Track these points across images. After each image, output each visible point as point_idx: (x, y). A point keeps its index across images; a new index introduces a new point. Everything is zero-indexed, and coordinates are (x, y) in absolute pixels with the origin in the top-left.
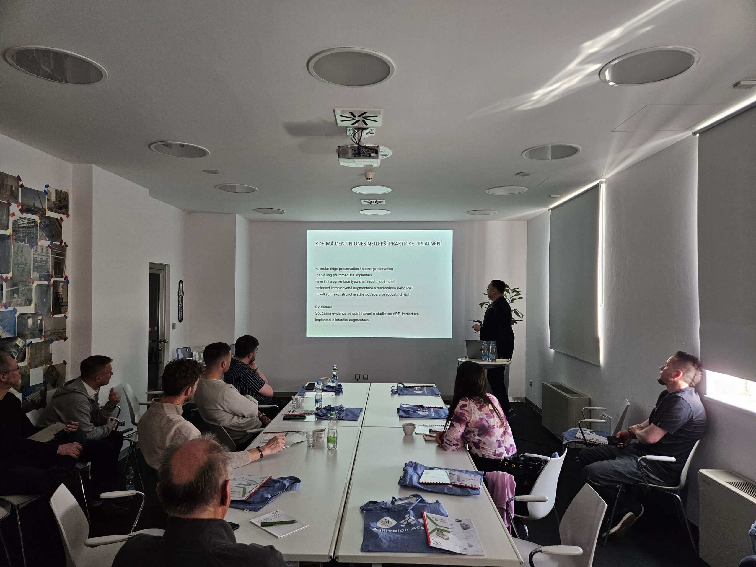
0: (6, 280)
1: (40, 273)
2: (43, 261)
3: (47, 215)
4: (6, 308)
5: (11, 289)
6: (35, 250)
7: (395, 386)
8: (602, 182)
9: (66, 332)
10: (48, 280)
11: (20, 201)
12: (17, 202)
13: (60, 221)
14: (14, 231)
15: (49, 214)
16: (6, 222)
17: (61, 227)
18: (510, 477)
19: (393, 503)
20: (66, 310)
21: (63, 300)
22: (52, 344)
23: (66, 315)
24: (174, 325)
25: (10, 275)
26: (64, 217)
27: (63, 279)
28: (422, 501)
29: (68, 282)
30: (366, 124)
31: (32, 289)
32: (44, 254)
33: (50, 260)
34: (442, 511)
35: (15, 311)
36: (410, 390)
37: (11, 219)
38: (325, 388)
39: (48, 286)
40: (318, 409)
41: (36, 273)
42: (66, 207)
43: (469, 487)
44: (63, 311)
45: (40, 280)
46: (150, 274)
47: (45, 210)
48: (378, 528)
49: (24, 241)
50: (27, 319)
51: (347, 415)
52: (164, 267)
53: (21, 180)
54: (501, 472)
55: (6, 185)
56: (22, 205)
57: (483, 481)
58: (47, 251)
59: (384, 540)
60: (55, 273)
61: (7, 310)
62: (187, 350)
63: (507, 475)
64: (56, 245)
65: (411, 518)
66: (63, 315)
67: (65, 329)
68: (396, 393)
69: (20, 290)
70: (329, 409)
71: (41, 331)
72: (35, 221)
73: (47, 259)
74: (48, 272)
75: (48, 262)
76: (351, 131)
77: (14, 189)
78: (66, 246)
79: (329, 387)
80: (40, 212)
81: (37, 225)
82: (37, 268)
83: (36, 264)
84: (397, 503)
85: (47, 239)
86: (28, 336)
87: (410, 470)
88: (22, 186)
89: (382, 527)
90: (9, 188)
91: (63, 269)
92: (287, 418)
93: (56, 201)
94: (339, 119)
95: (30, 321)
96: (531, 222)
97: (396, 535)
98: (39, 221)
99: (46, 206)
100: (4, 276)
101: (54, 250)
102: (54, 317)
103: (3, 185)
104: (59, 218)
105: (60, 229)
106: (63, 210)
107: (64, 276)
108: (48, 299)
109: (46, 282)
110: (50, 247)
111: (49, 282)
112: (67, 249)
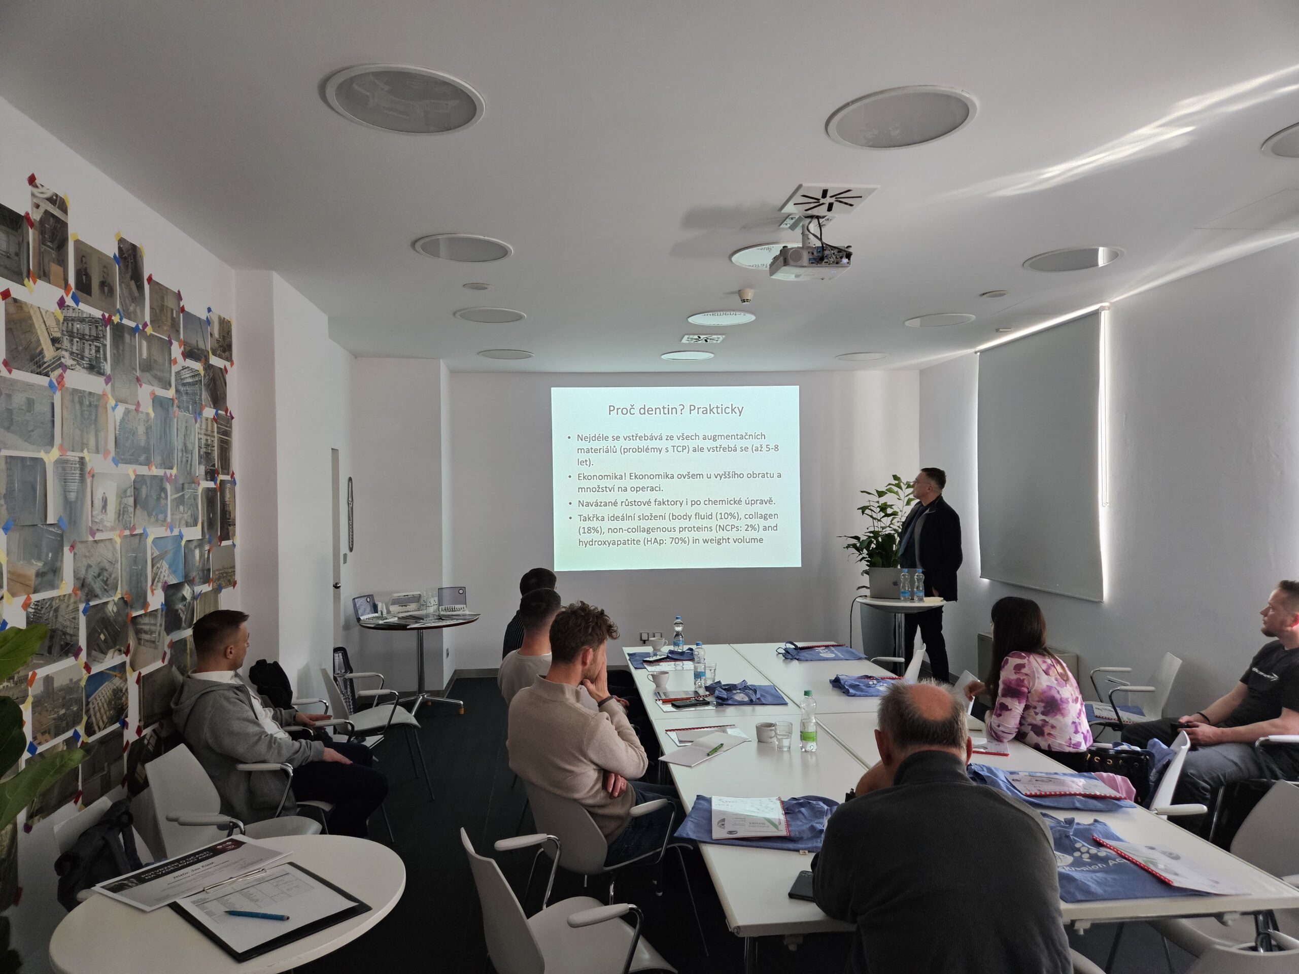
0: (169, 479)
1: (206, 467)
2: (209, 445)
3: (210, 362)
4: (172, 531)
5: (176, 496)
6: (199, 426)
7: (780, 646)
8: (1103, 308)
9: (234, 571)
10: (213, 479)
11: (181, 336)
12: (178, 339)
13: (224, 372)
14: (177, 391)
15: (215, 361)
16: (168, 375)
17: (225, 384)
20: (234, 534)
21: (230, 516)
22: (222, 591)
23: (235, 543)
24: (345, 555)
25: (174, 471)
26: (228, 364)
27: (228, 478)
29: (235, 484)
30: (830, 210)
31: (198, 495)
32: (209, 433)
33: (216, 443)
35: (181, 537)
36: (811, 652)
37: (175, 369)
38: (670, 656)
39: (214, 490)
41: (201, 466)
42: (230, 347)
44: (231, 534)
45: (206, 479)
47: (208, 352)
49: (187, 409)
50: (194, 551)
53: (181, 299)
55: (167, 307)
56: (185, 344)
58: (212, 427)
60: (222, 468)
61: (173, 534)
62: (368, 600)
64: (221, 416)
66: (230, 542)
67: (234, 567)
68: (793, 658)
69: (186, 497)
70: (725, 687)
71: (209, 571)
72: (198, 373)
73: (213, 441)
74: (214, 465)
75: (214, 447)
76: (793, 221)
77: (175, 316)
78: (232, 418)
79: (673, 653)
80: (203, 357)
81: (201, 381)
82: (202, 457)
83: (202, 453)
85: (212, 406)
86: (197, 580)
88: (182, 309)
90: (169, 313)
91: (229, 459)
93: (220, 338)
94: (793, 202)
95: (197, 552)
98: (202, 373)
99: (209, 346)
100: (168, 472)
101: (219, 426)
102: (222, 545)
103: (162, 308)
104: (223, 367)
105: (224, 386)
106: (227, 354)
107: (231, 473)
108: (214, 513)
109: (213, 482)
110: (215, 420)
111: (215, 484)
112: (235, 423)
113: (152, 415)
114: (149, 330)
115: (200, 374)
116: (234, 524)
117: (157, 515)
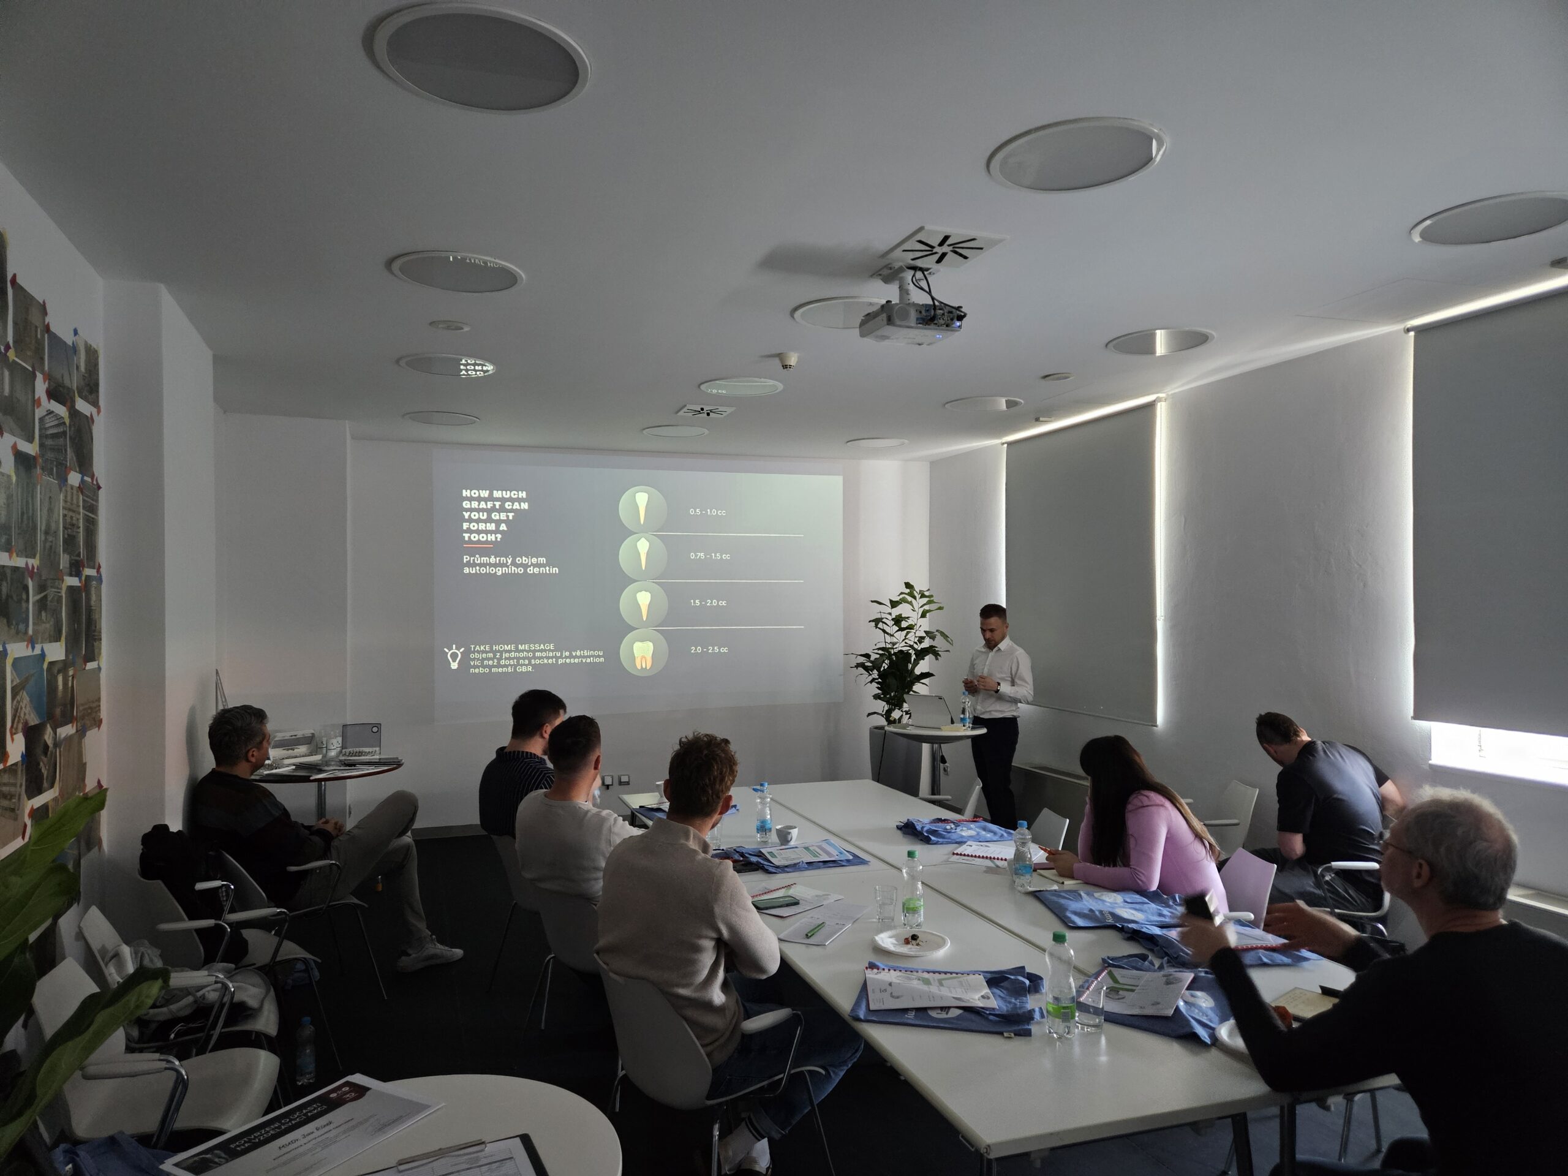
0: (32, 574)
1: (70, 557)
2: (74, 525)
3: (76, 406)
4: (33, 648)
5: (39, 597)
6: (64, 497)
8: (1158, 400)
9: (99, 706)
10: (79, 574)
11: (46, 368)
12: (43, 372)
13: (90, 421)
14: (40, 445)
15: (82, 406)
16: (31, 422)
17: (92, 438)
20: (100, 652)
21: (96, 627)
22: (86, 738)
23: (101, 666)
25: (37, 562)
26: (94, 410)
27: (94, 573)
29: (102, 581)
31: (61, 597)
32: (74, 507)
33: (81, 521)
35: (43, 655)
37: (39, 413)
39: (79, 590)
41: (65, 556)
42: (97, 387)
44: (96, 652)
45: (71, 574)
47: (74, 393)
49: (52, 472)
50: (57, 676)
53: (46, 314)
55: (31, 323)
56: (50, 378)
58: (78, 499)
60: (87, 558)
61: (34, 653)
64: (86, 484)
66: (96, 664)
67: (99, 700)
69: (49, 599)
71: (72, 705)
72: (64, 421)
73: (78, 519)
74: (79, 555)
75: (79, 528)
77: (39, 336)
78: (99, 488)
80: (69, 398)
81: (66, 433)
82: (66, 542)
83: (66, 536)
85: (78, 470)
86: (60, 719)
88: (47, 329)
90: (33, 332)
91: (95, 547)
93: (86, 373)
95: (60, 679)
98: (67, 421)
99: (75, 384)
100: (31, 562)
101: (86, 499)
102: (87, 668)
103: (25, 323)
104: (89, 416)
105: (90, 441)
106: (93, 396)
107: (97, 565)
108: (79, 623)
109: (77, 579)
110: (80, 489)
111: (80, 581)
112: (102, 493)
113: (14, 479)
114: (11, 354)
115: (64, 423)
116: (100, 639)
117: (17, 624)
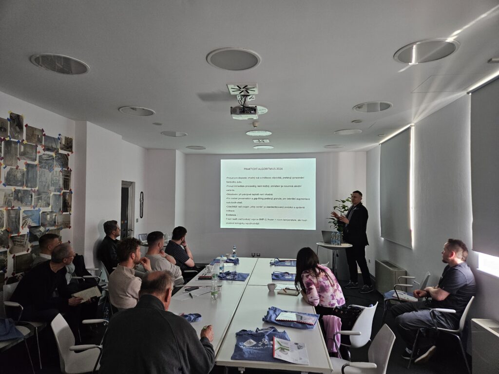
0: (34, 191)
1: (55, 187)
2: (57, 180)
3: (59, 152)
4: (34, 208)
5: (38, 197)
6: (52, 174)
7: (273, 260)
8: (412, 126)
9: (70, 223)
10: (59, 191)
11: (43, 143)
12: (41, 145)
13: (67, 156)
14: (39, 162)
15: (61, 151)
16: (35, 157)
17: (68, 160)
18: (338, 319)
19: (257, 331)
20: (70, 210)
21: (68, 204)
22: (62, 230)
23: (71, 213)
24: (137, 220)
25: (37, 188)
26: (70, 153)
27: (68, 191)
28: (275, 330)
29: (72, 193)
30: (248, 93)
31: (50, 197)
32: (57, 176)
33: (61, 179)
34: (287, 337)
35: (39, 210)
36: (283, 263)
37: (38, 155)
38: (228, 261)
39: (60, 195)
40: (220, 273)
41: (52, 187)
42: (71, 147)
43: (307, 324)
44: (68, 210)
45: (55, 191)
46: (122, 188)
47: (58, 149)
48: (244, 346)
49: (45, 168)
50: (47, 215)
51: (239, 277)
52: (131, 183)
53: (44, 131)
54: (332, 316)
55: (35, 135)
56: (45, 146)
57: (318, 321)
58: (60, 174)
59: (246, 353)
60: (64, 187)
61: (35, 210)
63: (336, 317)
64: (65, 171)
65: (266, 340)
66: (68, 213)
67: (70, 221)
68: (273, 264)
69: (43, 197)
70: (228, 273)
71: (55, 222)
72: (52, 156)
73: (59, 179)
74: (60, 187)
75: (60, 181)
76: (240, 97)
77: (39, 137)
78: (71, 171)
79: (230, 260)
80: (55, 150)
81: (54, 159)
82: (53, 184)
83: (53, 182)
84: (259, 332)
85: (60, 167)
86: (47, 225)
87: (271, 312)
88: (44, 135)
89: (246, 345)
90: (37, 136)
91: (69, 185)
92: (201, 278)
93: (65, 144)
94: (231, 90)
95: (48, 217)
96: (368, 153)
97: (254, 350)
98: (54, 156)
99: (59, 147)
100: (33, 189)
101: (63, 173)
102: (63, 214)
103: (33, 135)
104: (67, 154)
106: (69, 149)
107: (70, 189)
108: (59, 203)
110: (61, 171)
111: (60, 193)
112: (72, 172)
113: (25, 170)
114: (25, 142)
116: (71, 207)
117: (27, 203)
